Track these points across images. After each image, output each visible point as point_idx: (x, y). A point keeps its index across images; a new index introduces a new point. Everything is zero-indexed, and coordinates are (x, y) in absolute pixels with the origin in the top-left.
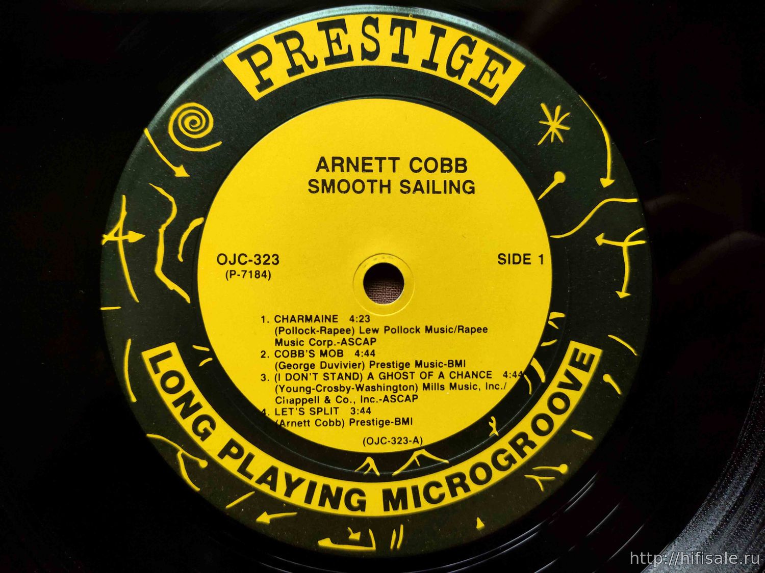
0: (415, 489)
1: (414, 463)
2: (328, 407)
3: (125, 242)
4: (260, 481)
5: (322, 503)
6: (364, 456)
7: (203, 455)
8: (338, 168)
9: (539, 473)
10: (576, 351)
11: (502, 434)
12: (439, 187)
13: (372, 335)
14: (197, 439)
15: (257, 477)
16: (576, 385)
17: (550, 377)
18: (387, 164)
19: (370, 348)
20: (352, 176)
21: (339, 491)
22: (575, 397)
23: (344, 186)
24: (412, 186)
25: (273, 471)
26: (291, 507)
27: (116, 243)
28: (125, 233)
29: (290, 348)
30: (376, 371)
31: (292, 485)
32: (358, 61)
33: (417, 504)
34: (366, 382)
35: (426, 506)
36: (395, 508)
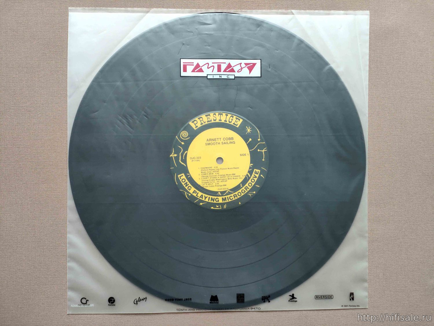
0: (228, 198)
1: (227, 193)
2: (211, 183)
3: (174, 156)
4: (200, 197)
5: (211, 201)
6: (218, 192)
7: (190, 193)
8: (210, 141)
9: (250, 193)
10: (255, 171)
11: (243, 187)
12: (229, 143)
13: (218, 170)
14: (188, 190)
15: (199, 197)
16: (256, 177)
17: (251, 176)
18: (219, 139)
19: (218, 172)
20: (213, 142)
21: (214, 198)
22: (256, 179)
23: (212, 144)
24: (224, 143)
25: (202, 195)
26: (206, 202)
27: (172, 157)
28: (174, 155)
29: (204, 173)
30: (219, 176)
31: (206, 198)
32: (213, 121)
33: (228, 200)
34: (218, 179)
35: (230, 200)
36: (224, 201)
